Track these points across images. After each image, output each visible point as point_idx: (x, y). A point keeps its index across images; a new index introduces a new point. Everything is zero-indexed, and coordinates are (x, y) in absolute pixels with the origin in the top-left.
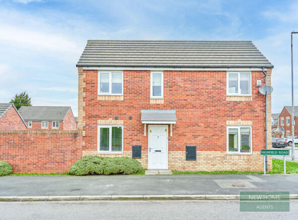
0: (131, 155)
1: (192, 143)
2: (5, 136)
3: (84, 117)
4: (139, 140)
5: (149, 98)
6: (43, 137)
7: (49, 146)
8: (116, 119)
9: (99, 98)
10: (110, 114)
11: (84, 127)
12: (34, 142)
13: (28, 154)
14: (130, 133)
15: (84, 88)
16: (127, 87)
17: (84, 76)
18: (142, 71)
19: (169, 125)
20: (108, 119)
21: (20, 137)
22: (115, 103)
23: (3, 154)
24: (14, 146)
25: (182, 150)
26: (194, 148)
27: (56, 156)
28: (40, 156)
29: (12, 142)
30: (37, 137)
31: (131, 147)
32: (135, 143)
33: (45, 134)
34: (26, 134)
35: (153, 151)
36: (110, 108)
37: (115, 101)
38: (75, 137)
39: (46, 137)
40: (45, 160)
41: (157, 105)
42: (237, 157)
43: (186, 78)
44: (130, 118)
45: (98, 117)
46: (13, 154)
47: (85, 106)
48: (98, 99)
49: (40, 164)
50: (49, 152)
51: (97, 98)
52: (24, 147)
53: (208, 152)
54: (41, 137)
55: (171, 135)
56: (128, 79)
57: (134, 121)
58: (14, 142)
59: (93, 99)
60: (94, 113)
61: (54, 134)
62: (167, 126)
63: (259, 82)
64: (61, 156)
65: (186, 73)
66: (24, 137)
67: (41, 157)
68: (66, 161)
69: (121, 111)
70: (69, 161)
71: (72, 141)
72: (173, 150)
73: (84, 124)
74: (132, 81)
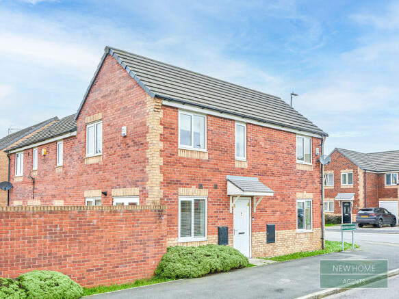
0: (217, 241)
1: (272, 220)
2: (43, 219)
3: (161, 183)
4: (224, 219)
5: (234, 159)
6: (113, 218)
7: (123, 232)
8: (200, 187)
9: (181, 154)
10: (194, 179)
11: (161, 199)
12: (99, 228)
13: (88, 251)
14: (215, 208)
15: (161, 135)
16: (211, 140)
17: (161, 115)
18: (226, 119)
19: (252, 197)
20: (191, 187)
21: (72, 219)
22: (199, 163)
23: (40, 255)
24: (63, 237)
25: (263, 231)
26: (273, 227)
27: (134, 250)
28: (108, 252)
29: (58, 228)
30: (103, 219)
31: (216, 229)
32: (220, 224)
33: (115, 211)
34: (85, 212)
35: (236, 233)
36: (193, 170)
37: (198, 160)
38: (160, 217)
39: (117, 217)
40: (116, 260)
41: (242, 169)
42: (303, 236)
43: (266, 136)
44: (216, 187)
45: (178, 183)
46: (61, 253)
47: (162, 164)
48: (179, 155)
49: (108, 268)
50: (122, 245)
51: (177, 153)
52: (81, 238)
53: (284, 231)
54: (109, 217)
55: (255, 211)
56: (212, 128)
57: (219, 191)
58: (61, 230)
59: (173, 155)
60: (175, 177)
61: (130, 211)
62: (250, 199)
63: (317, 150)
64: (140, 249)
65: (267, 130)
66: (80, 219)
67: (110, 255)
68: (148, 258)
69: (205, 175)
70: (152, 257)
71: (155, 223)
72: (256, 231)
73: (162, 194)
74: (217, 131)
